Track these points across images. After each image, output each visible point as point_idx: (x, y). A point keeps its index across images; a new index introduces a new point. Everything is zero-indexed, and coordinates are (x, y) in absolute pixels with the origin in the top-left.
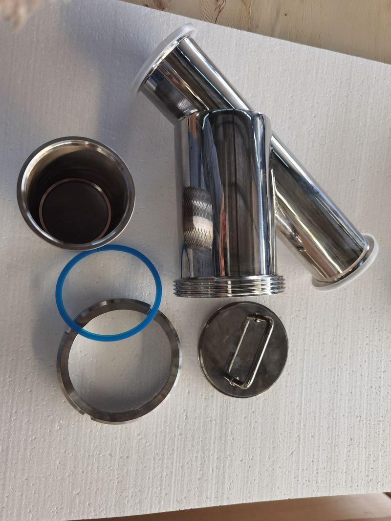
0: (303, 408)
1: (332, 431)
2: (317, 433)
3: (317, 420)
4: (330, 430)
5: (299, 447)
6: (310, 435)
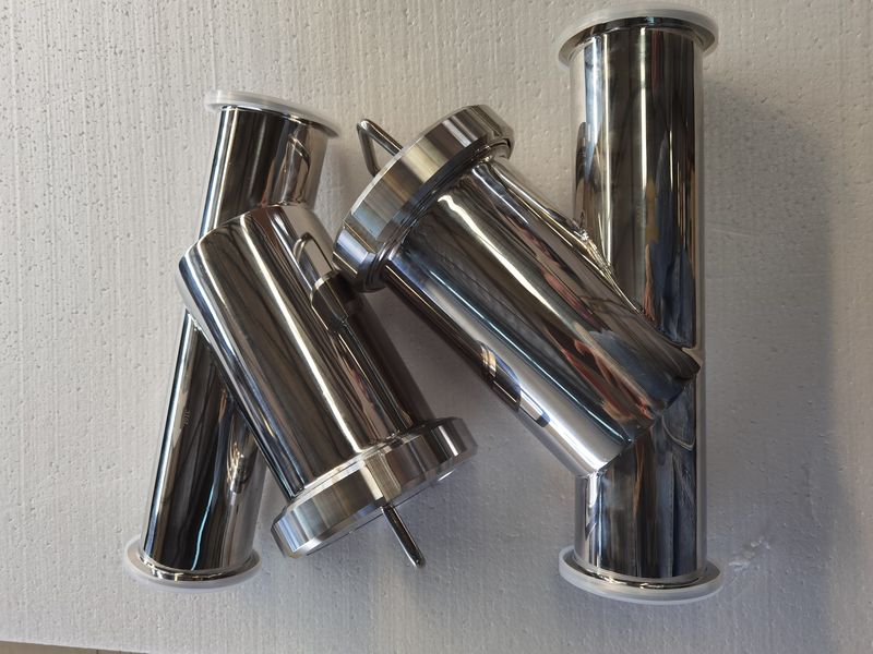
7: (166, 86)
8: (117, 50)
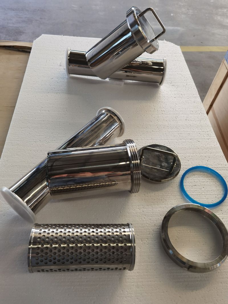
0: (178, 138)
1: (185, 127)
2: (187, 132)
3: (182, 133)
4: (184, 128)
5: (195, 139)
6: (189, 135)
7: (169, 127)
8: (176, 117)
